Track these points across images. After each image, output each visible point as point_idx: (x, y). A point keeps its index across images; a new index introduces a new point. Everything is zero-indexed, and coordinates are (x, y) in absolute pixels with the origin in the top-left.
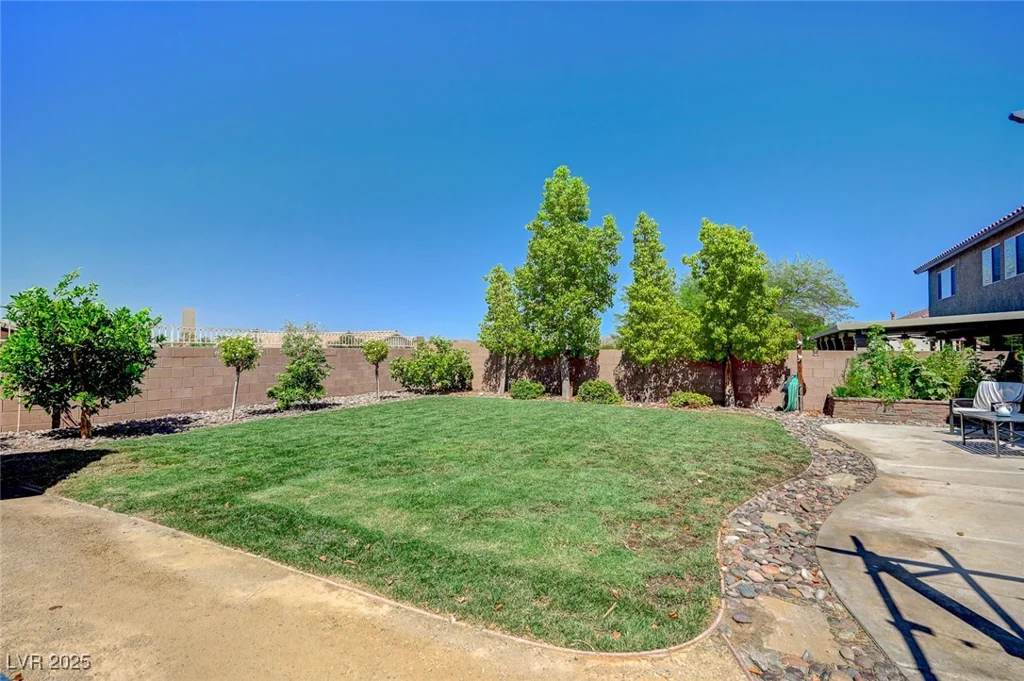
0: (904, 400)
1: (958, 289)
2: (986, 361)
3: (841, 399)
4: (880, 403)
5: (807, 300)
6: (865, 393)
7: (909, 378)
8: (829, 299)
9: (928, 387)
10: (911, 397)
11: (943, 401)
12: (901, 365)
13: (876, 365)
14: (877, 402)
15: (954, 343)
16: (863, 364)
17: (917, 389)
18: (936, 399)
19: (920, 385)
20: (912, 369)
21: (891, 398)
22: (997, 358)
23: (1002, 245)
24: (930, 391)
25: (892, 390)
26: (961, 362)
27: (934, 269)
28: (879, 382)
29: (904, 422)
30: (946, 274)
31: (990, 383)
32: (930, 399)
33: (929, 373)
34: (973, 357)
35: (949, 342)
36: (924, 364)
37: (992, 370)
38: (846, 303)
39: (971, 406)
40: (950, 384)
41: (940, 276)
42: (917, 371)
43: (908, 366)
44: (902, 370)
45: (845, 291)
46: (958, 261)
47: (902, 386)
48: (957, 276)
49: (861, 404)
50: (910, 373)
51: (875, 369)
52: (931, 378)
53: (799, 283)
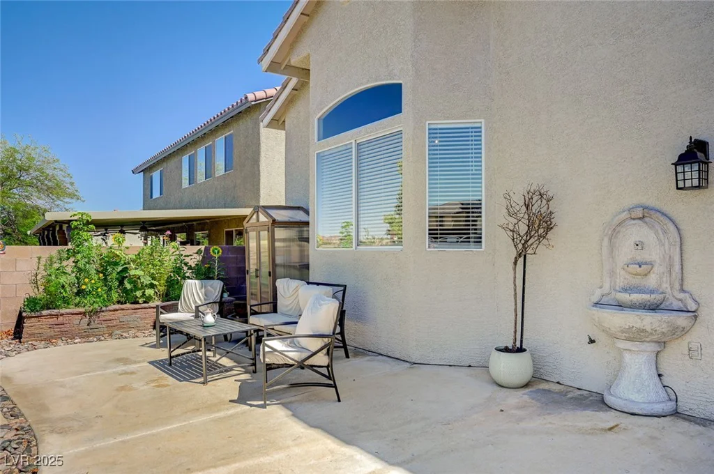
0: (112, 307)
1: (164, 190)
2: (188, 256)
3: (33, 314)
4: (84, 314)
5: (29, 188)
6: (66, 301)
7: (117, 279)
8: (54, 190)
9: (136, 288)
10: (119, 302)
11: (151, 304)
12: (109, 263)
13: (81, 264)
14: (80, 313)
15: (161, 238)
16: (65, 263)
17: (125, 291)
18: (145, 302)
19: (128, 286)
20: (120, 268)
21: (96, 306)
22: (197, 253)
23: (196, 152)
24: (138, 294)
25: (98, 296)
26: (167, 258)
27: (147, 170)
28: (84, 287)
29: (111, 335)
30: (156, 175)
31: (193, 281)
32: (137, 303)
33: (139, 272)
34: (177, 253)
35: (156, 236)
36: (134, 261)
37: (193, 266)
38: (72, 196)
39: (176, 310)
40: (157, 283)
41: (151, 177)
42: (125, 270)
43: (116, 264)
44: (110, 269)
45: (72, 184)
46: (165, 164)
47: (110, 289)
48: (164, 178)
49: (61, 318)
50: (118, 273)
51: (80, 270)
52: (139, 278)
53: (20, 169)
